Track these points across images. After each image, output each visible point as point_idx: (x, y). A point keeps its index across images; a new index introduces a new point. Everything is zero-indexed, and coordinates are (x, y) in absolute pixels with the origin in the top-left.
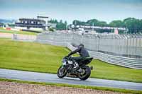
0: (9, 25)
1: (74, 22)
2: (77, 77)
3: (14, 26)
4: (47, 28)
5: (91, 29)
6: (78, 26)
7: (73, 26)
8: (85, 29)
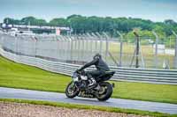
1: (5, 20)
5: (26, 29)
6: (10, 26)
7: (4, 25)
8: (19, 28)
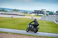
0: (30, 13)
2: (33, 31)
3: (32, 13)
4: (45, 14)
